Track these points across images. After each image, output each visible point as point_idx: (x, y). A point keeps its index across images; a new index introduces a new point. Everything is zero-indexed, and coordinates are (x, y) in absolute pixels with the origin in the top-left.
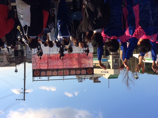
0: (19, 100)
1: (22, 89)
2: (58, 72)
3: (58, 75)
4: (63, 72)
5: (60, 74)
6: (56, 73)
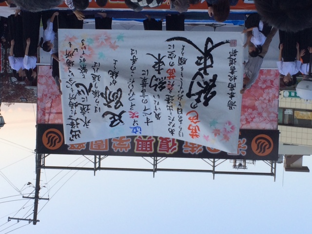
0: (18, 219)
1: (29, 183)
2: (135, 141)
3: (135, 151)
4: (153, 142)
5: (142, 150)
6: (126, 145)
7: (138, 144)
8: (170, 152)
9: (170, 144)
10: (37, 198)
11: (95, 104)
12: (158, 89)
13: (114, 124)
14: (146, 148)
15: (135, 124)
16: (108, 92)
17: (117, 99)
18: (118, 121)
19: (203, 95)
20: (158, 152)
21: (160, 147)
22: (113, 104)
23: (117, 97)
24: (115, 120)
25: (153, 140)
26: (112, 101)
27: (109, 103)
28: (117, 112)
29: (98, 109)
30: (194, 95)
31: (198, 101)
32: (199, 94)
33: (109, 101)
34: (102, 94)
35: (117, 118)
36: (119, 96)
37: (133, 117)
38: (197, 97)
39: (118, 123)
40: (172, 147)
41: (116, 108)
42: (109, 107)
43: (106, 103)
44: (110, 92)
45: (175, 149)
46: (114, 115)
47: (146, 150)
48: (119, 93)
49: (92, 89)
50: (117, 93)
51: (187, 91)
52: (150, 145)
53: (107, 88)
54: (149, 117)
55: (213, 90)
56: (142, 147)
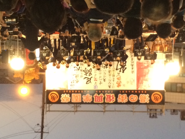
2: (94, 97)
3: (94, 102)
4: (103, 97)
5: (98, 101)
6: (89, 99)
7: (96, 98)
8: (111, 102)
9: (111, 98)
10: (42, 132)
11: (81, 75)
12: (105, 68)
13: (88, 83)
14: (100, 100)
15: (96, 84)
16: (86, 70)
17: (90, 72)
18: (89, 82)
19: (122, 69)
20: (106, 102)
21: (107, 100)
22: (88, 74)
23: (90, 71)
24: (88, 81)
25: (103, 96)
26: (87, 73)
27: (86, 74)
28: (90, 77)
29: (82, 76)
30: (118, 69)
31: (120, 71)
32: (120, 69)
33: (86, 73)
34: (84, 71)
35: (89, 80)
36: (91, 71)
37: (95, 80)
38: (120, 70)
39: (89, 83)
40: (112, 99)
41: (89, 76)
42: (87, 75)
43: (85, 74)
44: (87, 70)
45: (114, 100)
46: (88, 78)
47: (100, 101)
48: (91, 70)
49: (80, 69)
50: (90, 70)
51: (116, 68)
52: (102, 98)
53: (86, 68)
54: (101, 81)
55: (125, 67)
56: (98, 100)
